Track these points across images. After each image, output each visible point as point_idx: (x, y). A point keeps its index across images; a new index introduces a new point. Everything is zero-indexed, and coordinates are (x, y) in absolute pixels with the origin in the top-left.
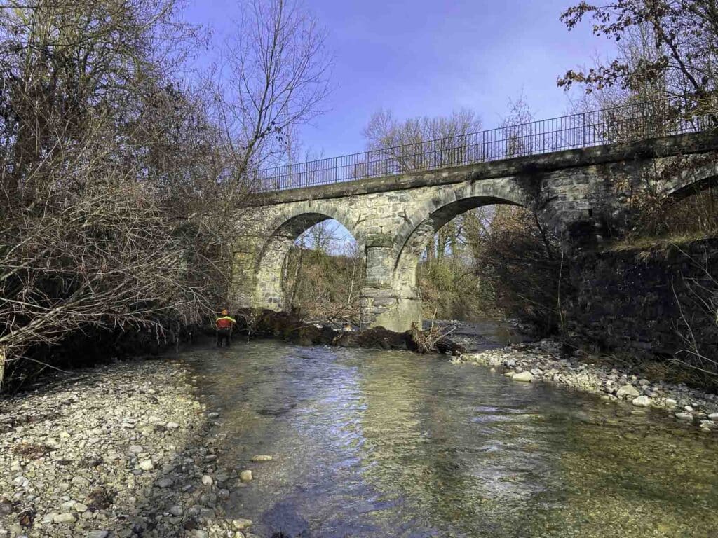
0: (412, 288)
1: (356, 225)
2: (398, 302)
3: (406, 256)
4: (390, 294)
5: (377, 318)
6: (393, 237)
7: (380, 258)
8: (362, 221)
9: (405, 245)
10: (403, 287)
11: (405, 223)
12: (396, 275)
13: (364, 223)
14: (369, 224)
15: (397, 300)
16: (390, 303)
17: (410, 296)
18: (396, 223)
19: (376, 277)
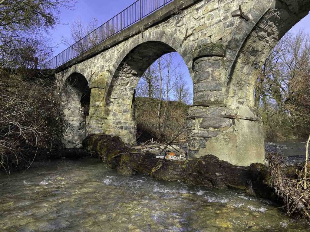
0: (250, 108)
1: (183, 42)
2: (234, 123)
3: (243, 68)
4: (223, 113)
5: (207, 143)
6: (226, 44)
7: (210, 70)
8: (189, 36)
9: (241, 51)
10: (240, 106)
11: (240, 23)
12: (231, 90)
13: (192, 38)
14: (196, 37)
15: (233, 121)
16: (224, 125)
17: (249, 117)
18: (228, 26)
19: (205, 93)
